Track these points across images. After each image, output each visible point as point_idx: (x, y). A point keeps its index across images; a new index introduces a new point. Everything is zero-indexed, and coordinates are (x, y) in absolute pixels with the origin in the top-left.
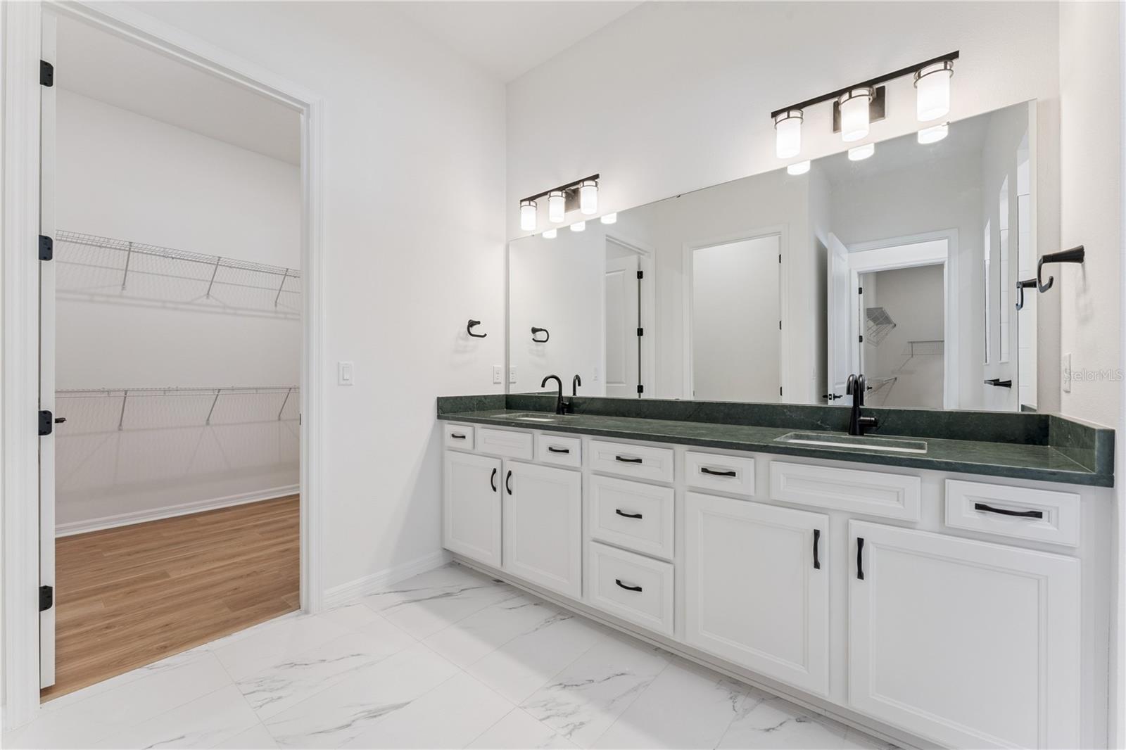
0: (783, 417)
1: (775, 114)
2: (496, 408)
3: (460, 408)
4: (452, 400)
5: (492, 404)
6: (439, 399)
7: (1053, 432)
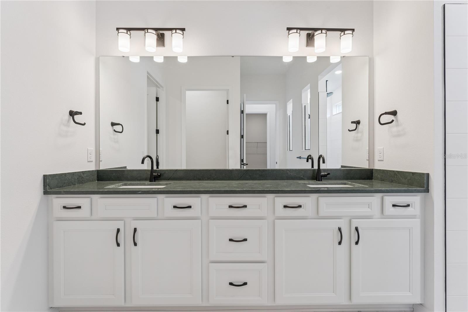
0: (287, 175)
1: (289, 29)
2: (91, 181)
3: (65, 183)
4: (57, 177)
5: (88, 178)
6: (45, 177)
7: (375, 175)
